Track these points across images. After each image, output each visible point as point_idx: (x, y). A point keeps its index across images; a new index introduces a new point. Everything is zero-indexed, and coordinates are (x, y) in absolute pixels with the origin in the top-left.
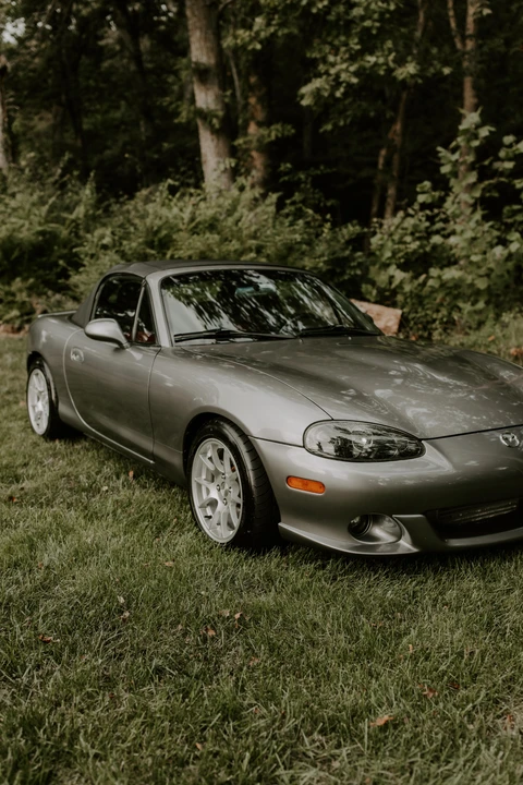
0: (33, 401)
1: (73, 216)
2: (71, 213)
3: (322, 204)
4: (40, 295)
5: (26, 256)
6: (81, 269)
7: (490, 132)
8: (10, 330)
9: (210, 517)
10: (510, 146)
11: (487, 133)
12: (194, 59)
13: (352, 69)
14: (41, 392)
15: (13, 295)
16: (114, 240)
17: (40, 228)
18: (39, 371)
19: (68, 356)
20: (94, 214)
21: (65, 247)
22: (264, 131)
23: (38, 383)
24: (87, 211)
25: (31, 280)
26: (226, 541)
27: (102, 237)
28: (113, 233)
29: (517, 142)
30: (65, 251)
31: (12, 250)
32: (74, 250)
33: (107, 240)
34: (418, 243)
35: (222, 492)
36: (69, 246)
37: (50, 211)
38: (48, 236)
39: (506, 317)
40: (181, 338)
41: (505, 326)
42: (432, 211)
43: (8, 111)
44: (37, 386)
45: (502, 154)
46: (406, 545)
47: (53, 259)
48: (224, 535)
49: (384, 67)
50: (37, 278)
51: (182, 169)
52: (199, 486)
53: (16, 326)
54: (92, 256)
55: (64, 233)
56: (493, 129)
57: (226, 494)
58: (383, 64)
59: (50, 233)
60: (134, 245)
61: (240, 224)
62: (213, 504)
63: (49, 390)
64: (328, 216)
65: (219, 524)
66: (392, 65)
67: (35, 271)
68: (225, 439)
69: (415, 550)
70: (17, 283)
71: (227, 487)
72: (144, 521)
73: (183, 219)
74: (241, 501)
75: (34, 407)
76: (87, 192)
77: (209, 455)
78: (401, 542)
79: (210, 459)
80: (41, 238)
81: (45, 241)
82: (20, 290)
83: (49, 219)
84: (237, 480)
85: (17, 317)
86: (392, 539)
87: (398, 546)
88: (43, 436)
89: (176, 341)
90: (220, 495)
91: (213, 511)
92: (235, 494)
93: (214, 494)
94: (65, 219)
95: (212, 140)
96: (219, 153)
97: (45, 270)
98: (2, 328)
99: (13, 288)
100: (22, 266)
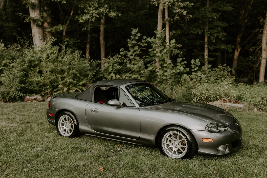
9: (169, 152)
10: (145, 39)
11: (140, 35)
13: (96, 12)
18: (66, 116)
26: (179, 158)
29: (147, 38)
49: (105, 13)
56: (141, 34)
57: (176, 145)
58: (105, 12)
66: (107, 12)
68: (178, 131)
69: (229, 152)
73: (43, 57)
78: (226, 151)
86: (224, 150)
95: (37, 29)
96: (39, 33)
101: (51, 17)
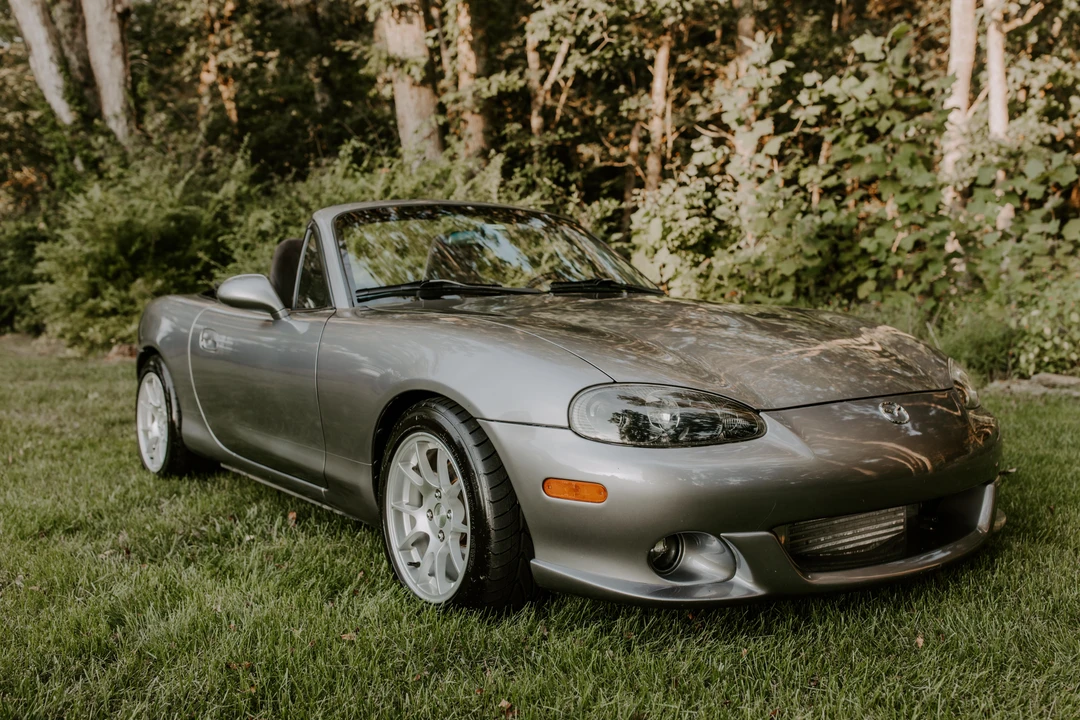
0: (145, 423)
1: (219, 196)
2: (217, 191)
3: (562, 179)
5: (152, 249)
6: (231, 266)
7: (787, 68)
8: (127, 351)
9: (417, 565)
10: (814, 87)
11: (784, 70)
14: (156, 408)
15: (133, 302)
16: (277, 226)
17: (170, 211)
18: (153, 376)
19: (195, 343)
20: (248, 192)
21: (207, 237)
22: (482, 83)
23: (152, 392)
24: (239, 188)
25: (159, 283)
26: (443, 600)
27: (260, 221)
28: (275, 216)
29: (823, 81)
30: (208, 242)
31: (131, 240)
32: (220, 239)
33: (267, 225)
34: (696, 222)
35: (437, 519)
36: (213, 236)
37: (186, 191)
38: (183, 222)
40: (364, 295)
42: (712, 179)
43: (132, 67)
44: (151, 400)
45: (803, 97)
46: (744, 584)
47: (190, 253)
48: (437, 589)
50: (167, 279)
51: (371, 137)
52: (399, 514)
54: (246, 247)
55: (206, 216)
56: (790, 64)
57: (443, 523)
59: (187, 218)
62: (422, 541)
63: (168, 401)
64: (573, 189)
65: (432, 574)
67: (164, 270)
68: (438, 429)
69: (759, 592)
70: (139, 286)
71: (444, 513)
72: (309, 578)
73: (372, 192)
74: (467, 530)
75: (146, 432)
76: (239, 162)
77: (413, 463)
78: (738, 579)
79: (416, 469)
80: (172, 224)
81: (179, 229)
82: (143, 296)
83: (186, 199)
84: (460, 497)
86: (721, 575)
87: (732, 585)
88: (158, 473)
89: (359, 301)
90: (432, 527)
91: (422, 554)
92: (458, 518)
93: (423, 525)
94: (208, 200)
95: (412, 98)
96: (421, 113)
97: (178, 268)
98: (115, 349)
99: (133, 293)
100: (145, 263)
101: (482, 52)
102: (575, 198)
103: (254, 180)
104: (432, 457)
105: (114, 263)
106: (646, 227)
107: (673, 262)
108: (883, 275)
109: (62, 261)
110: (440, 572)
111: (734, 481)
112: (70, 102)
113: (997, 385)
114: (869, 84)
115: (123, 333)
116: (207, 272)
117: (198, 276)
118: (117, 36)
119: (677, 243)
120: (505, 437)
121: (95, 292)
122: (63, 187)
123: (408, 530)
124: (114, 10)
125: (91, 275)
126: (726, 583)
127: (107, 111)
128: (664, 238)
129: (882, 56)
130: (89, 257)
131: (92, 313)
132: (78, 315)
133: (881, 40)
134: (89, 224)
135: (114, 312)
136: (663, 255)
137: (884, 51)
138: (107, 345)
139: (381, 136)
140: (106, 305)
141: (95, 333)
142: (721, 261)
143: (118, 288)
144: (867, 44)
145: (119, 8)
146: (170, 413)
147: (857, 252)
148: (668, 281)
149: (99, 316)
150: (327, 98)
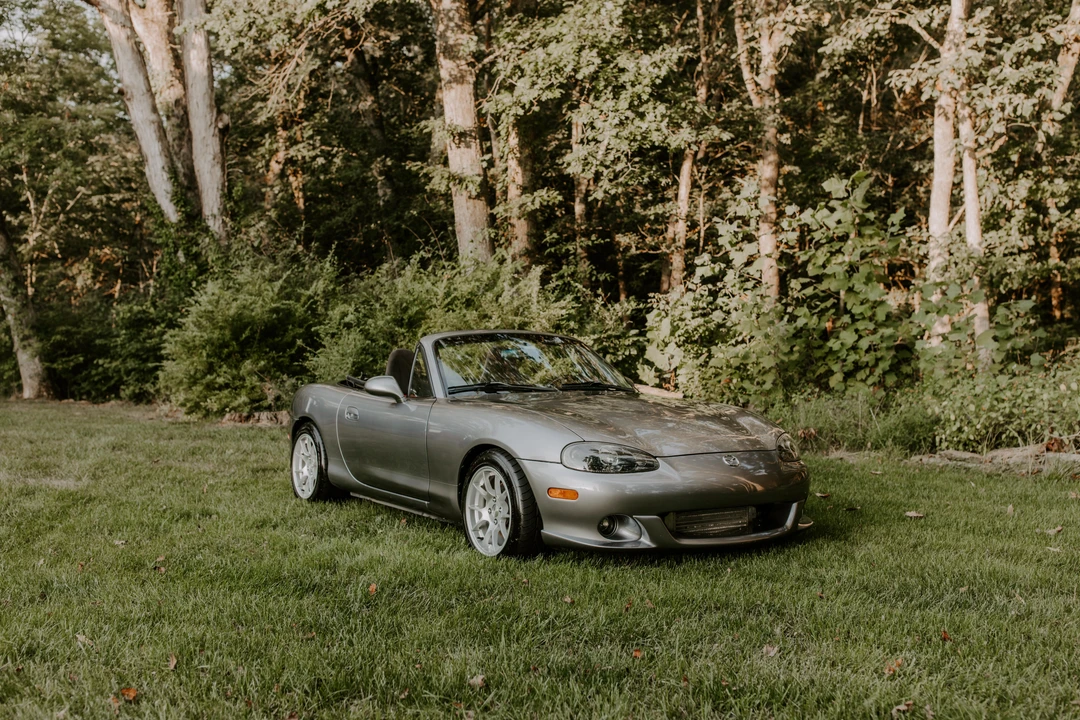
0: (298, 467)
1: (310, 292)
2: (308, 289)
3: (593, 279)
4: (273, 378)
5: (257, 336)
6: (320, 351)
8: (237, 418)
9: (482, 539)
10: (793, 216)
12: (448, 121)
14: (308, 457)
15: (243, 379)
16: (358, 318)
17: (274, 305)
19: (341, 416)
20: (334, 289)
21: (301, 326)
22: (527, 198)
24: (327, 286)
25: (262, 363)
26: (496, 555)
27: (345, 315)
28: (356, 310)
29: (801, 212)
30: (301, 331)
31: (242, 329)
32: (313, 329)
33: (349, 318)
34: (700, 320)
35: (493, 513)
36: (306, 325)
37: (282, 288)
38: (282, 314)
39: (796, 399)
40: (453, 391)
41: (793, 407)
42: (715, 285)
43: (228, 174)
44: (304, 451)
46: (646, 542)
47: (288, 338)
48: (494, 549)
50: (269, 360)
51: (433, 239)
52: (472, 511)
53: (245, 414)
54: (333, 335)
55: (300, 310)
57: (496, 515)
58: (655, 131)
59: (284, 311)
60: (381, 323)
61: (500, 299)
62: (485, 526)
64: (600, 291)
65: (490, 543)
66: (665, 131)
67: (266, 353)
68: (495, 465)
69: (653, 546)
70: (247, 365)
71: (497, 509)
73: (436, 294)
74: (510, 518)
75: (299, 473)
76: (328, 266)
77: (481, 484)
78: (642, 539)
80: (275, 316)
81: (279, 319)
82: (251, 373)
83: (283, 295)
84: (506, 500)
85: (245, 404)
86: (634, 537)
87: (639, 542)
88: (309, 499)
89: (450, 394)
90: (491, 517)
91: (485, 533)
92: (505, 511)
93: (486, 516)
94: (301, 295)
95: (468, 209)
96: (475, 221)
97: (278, 352)
98: (228, 416)
99: (243, 372)
100: (251, 347)
102: (600, 301)
103: (336, 281)
104: (492, 480)
105: (227, 347)
106: (659, 327)
107: (679, 353)
108: (846, 369)
109: (185, 344)
110: (495, 541)
111: (654, 492)
112: (176, 204)
113: (915, 458)
114: (837, 216)
115: (235, 404)
116: (300, 355)
117: (293, 358)
118: (217, 149)
119: (682, 338)
120: (529, 467)
121: (211, 369)
122: (167, 276)
123: (477, 520)
124: (216, 126)
125: (208, 356)
126: (637, 542)
127: (207, 211)
128: (672, 333)
129: (846, 195)
130: (209, 341)
131: (210, 387)
132: (198, 388)
133: (845, 182)
134: (209, 316)
135: (227, 386)
136: (672, 349)
137: (847, 191)
138: (221, 412)
139: (441, 239)
140: (220, 380)
141: (213, 404)
142: (722, 353)
143: (230, 367)
144: (834, 185)
145: (220, 125)
146: (319, 460)
147: (827, 350)
148: (675, 370)
149: (215, 389)
150: (389, 191)
